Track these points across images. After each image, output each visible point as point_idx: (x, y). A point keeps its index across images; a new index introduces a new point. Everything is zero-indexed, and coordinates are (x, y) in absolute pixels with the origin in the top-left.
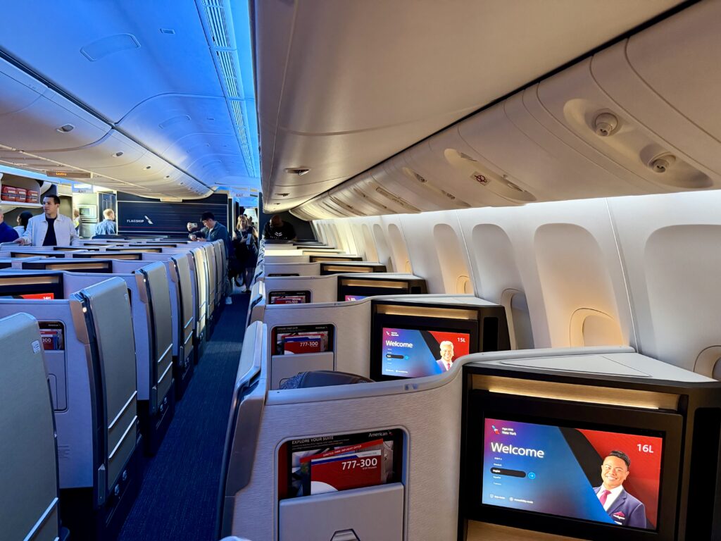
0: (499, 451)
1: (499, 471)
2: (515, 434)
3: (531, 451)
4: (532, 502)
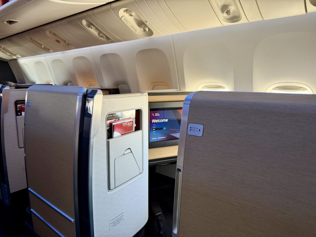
0: (155, 122)
1: (155, 129)
2: (159, 115)
3: (164, 120)
4: (165, 137)
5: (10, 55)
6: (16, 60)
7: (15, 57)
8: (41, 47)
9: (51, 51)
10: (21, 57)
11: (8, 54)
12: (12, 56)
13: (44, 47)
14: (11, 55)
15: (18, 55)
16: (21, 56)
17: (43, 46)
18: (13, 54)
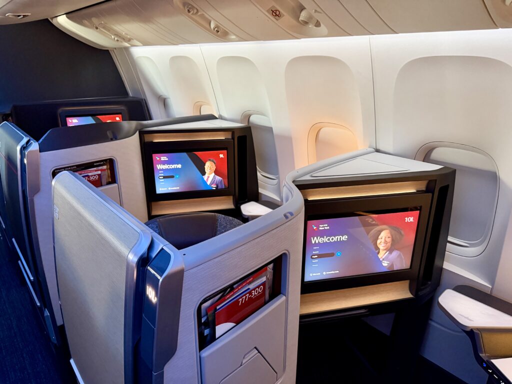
5: (117, 40)
6: (127, 49)
7: (127, 45)
8: (207, 26)
9: (233, 37)
10: (142, 45)
11: (113, 37)
12: (122, 42)
13: (217, 27)
14: (119, 39)
15: (135, 40)
16: (141, 43)
17: (212, 26)
18: (124, 39)
